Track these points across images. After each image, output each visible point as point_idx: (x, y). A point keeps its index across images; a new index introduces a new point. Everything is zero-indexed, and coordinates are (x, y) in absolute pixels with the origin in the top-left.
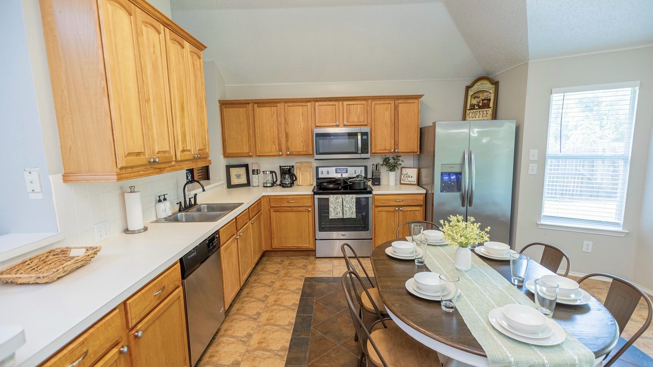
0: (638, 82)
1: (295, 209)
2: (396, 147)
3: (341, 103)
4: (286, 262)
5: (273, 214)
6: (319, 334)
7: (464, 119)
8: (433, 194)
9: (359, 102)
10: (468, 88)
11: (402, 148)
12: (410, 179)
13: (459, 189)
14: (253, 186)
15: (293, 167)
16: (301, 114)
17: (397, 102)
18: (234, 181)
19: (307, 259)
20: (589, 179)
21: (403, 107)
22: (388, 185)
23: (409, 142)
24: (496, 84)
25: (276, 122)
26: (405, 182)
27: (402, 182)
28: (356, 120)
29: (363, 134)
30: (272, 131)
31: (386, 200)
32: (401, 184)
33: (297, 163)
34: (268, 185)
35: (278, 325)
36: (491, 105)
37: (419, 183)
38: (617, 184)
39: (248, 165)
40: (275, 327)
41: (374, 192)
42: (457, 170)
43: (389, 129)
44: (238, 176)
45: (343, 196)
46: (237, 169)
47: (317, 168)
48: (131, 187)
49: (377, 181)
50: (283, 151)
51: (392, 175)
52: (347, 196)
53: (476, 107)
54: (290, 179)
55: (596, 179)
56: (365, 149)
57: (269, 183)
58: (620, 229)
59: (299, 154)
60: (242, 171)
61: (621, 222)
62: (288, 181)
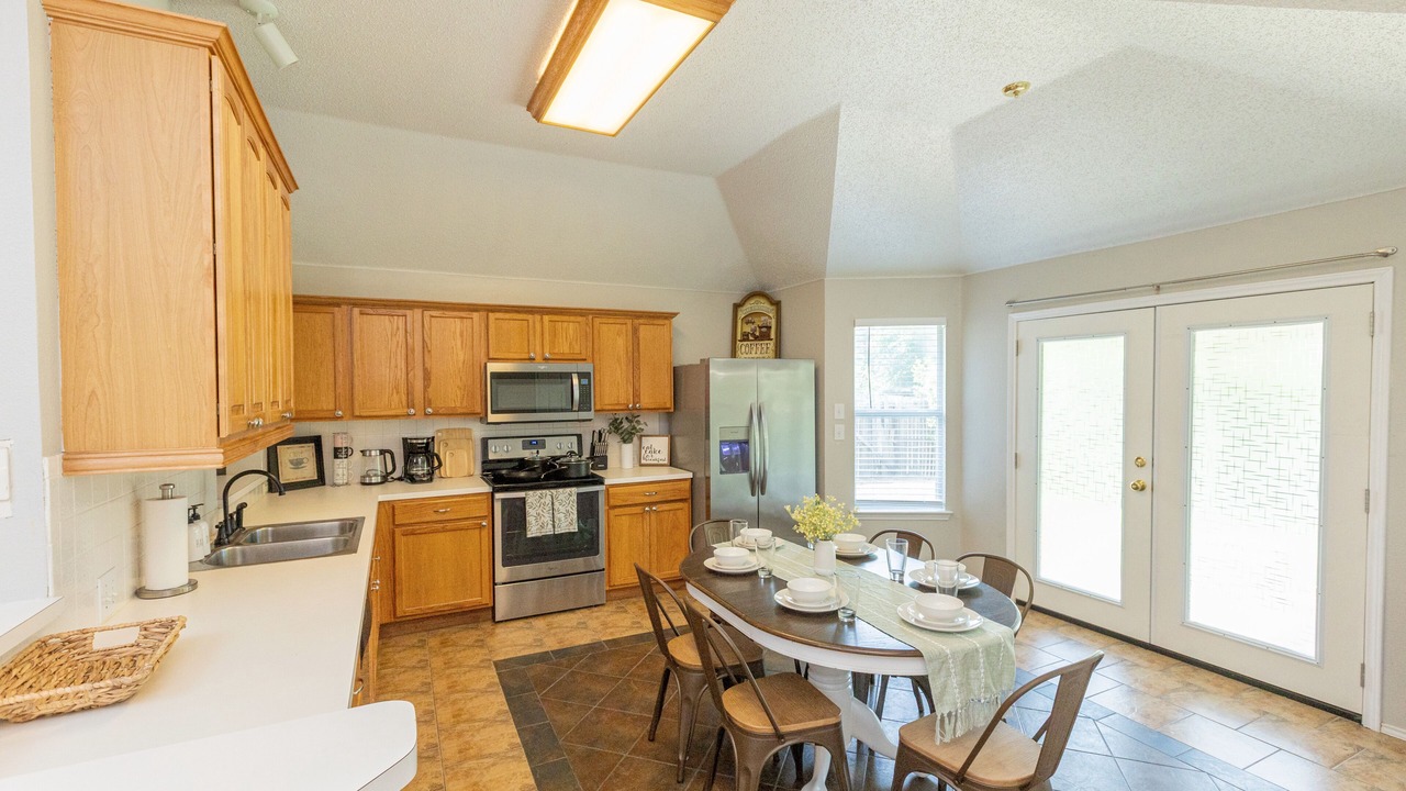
0: (944, 319)
1: (449, 525)
2: (637, 400)
3: (538, 317)
4: (433, 642)
5: (401, 541)
6: (580, 748)
7: (734, 354)
8: (708, 478)
9: (572, 318)
10: (737, 307)
11: (645, 401)
12: (656, 456)
13: (746, 467)
14: (334, 485)
15: (433, 438)
16: (458, 334)
17: (636, 321)
18: (287, 474)
19: (477, 629)
20: (869, 450)
21: (645, 332)
22: (621, 468)
23: (657, 391)
24: (777, 304)
25: (404, 346)
26: (649, 462)
27: (643, 462)
28: (566, 350)
29: (581, 375)
30: (393, 365)
31: (631, 494)
32: (641, 465)
33: (439, 431)
34: (374, 480)
35: (490, 756)
36: (773, 336)
37: (673, 462)
38: (933, 450)
39: (320, 437)
40: (486, 760)
41: (607, 482)
42: (741, 436)
43: (624, 368)
44: (297, 464)
45: (554, 491)
46: (296, 448)
47: (485, 442)
48: (164, 486)
49: (600, 460)
50: (417, 407)
51: (628, 449)
52: (561, 490)
53: (751, 338)
54: (428, 465)
55: (876, 450)
56: (585, 404)
57: (376, 475)
58: (943, 510)
59: (451, 414)
60: (307, 451)
61: (943, 500)
62: (420, 468)
